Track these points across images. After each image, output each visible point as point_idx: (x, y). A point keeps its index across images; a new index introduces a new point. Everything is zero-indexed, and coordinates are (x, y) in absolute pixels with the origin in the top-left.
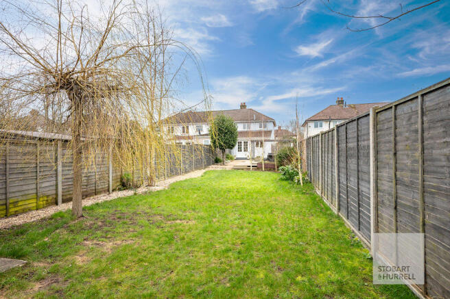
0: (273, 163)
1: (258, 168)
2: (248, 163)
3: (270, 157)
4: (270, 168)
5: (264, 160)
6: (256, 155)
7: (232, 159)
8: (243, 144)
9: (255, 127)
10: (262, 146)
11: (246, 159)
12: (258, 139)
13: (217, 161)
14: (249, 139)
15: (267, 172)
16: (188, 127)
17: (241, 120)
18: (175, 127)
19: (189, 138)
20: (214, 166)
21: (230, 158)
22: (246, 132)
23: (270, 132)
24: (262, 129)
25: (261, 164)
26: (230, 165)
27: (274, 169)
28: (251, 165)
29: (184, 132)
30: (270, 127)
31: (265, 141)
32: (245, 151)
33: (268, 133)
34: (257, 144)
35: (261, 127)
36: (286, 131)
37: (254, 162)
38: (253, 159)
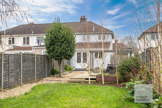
0: (113, 75)
1: (97, 81)
2: (86, 75)
3: (110, 68)
4: (110, 82)
5: (105, 72)
6: (95, 66)
7: (70, 70)
8: (82, 55)
9: (94, 39)
10: (101, 57)
11: (85, 70)
12: (98, 49)
13: (53, 73)
14: (87, 50)
15: (107, 86)
16: (28, 38)
17: (81, 32)
18: (15, 38)
19: (30, 48)
20: (49, 78)
21: (68, 69)
22: (86, 43)
23: (109, 43)
24: (102, 40)
25: (100, 76)
26: (68, 76)
27: (115, 82)
28: (90, 78)
29: (24, 43)
30: (109, 39)
31: (105, 51)
32: (84, 62)
33: (107, 44)
34: (96, 55)
35: (100, 39)
36: (122, 45)
37: (93, 74)
38: (92, 70)
